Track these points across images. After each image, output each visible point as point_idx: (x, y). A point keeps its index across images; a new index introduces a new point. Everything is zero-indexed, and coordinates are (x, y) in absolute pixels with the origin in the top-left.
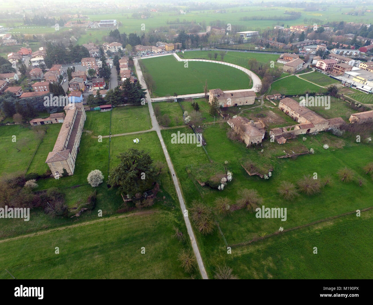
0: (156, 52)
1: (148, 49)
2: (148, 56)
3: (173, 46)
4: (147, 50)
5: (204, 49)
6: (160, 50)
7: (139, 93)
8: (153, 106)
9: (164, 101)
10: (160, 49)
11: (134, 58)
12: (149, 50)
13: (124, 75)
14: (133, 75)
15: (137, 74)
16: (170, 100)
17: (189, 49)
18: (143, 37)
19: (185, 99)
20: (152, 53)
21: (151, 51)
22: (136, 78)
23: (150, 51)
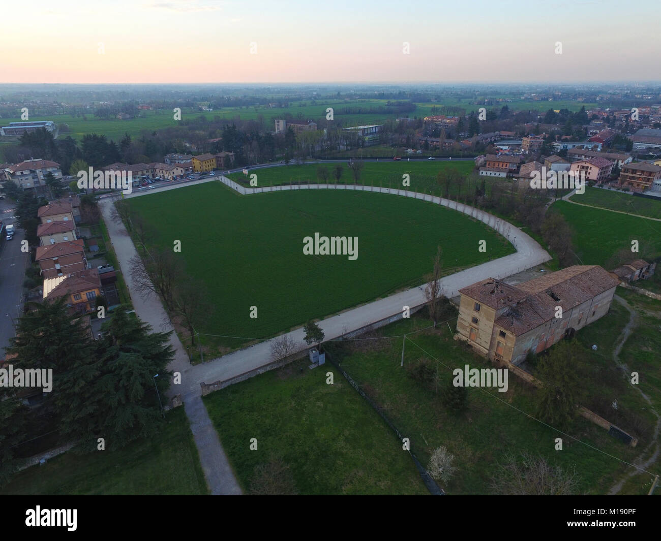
0: (168, 176)
1: (145, 172)
2: (146, 190)
3: (214, 161)
4: (140, 173)
5: (293, 162)
6: (179, 172)
7: (131, 373)
8: (218, 425)
9: (261, 371)
10: (180, 169)
11: (99, 199)
12: (146, 174)
13: (56, 262)
14: (96, 257)
15: (113, 250)
16: (289, 361)
17: (256, 164)
18: (126, 142)
19: (350, 336)
20: (156, 180)
21: (153, 176)
22: (111, 268)
23: (151, 177)
